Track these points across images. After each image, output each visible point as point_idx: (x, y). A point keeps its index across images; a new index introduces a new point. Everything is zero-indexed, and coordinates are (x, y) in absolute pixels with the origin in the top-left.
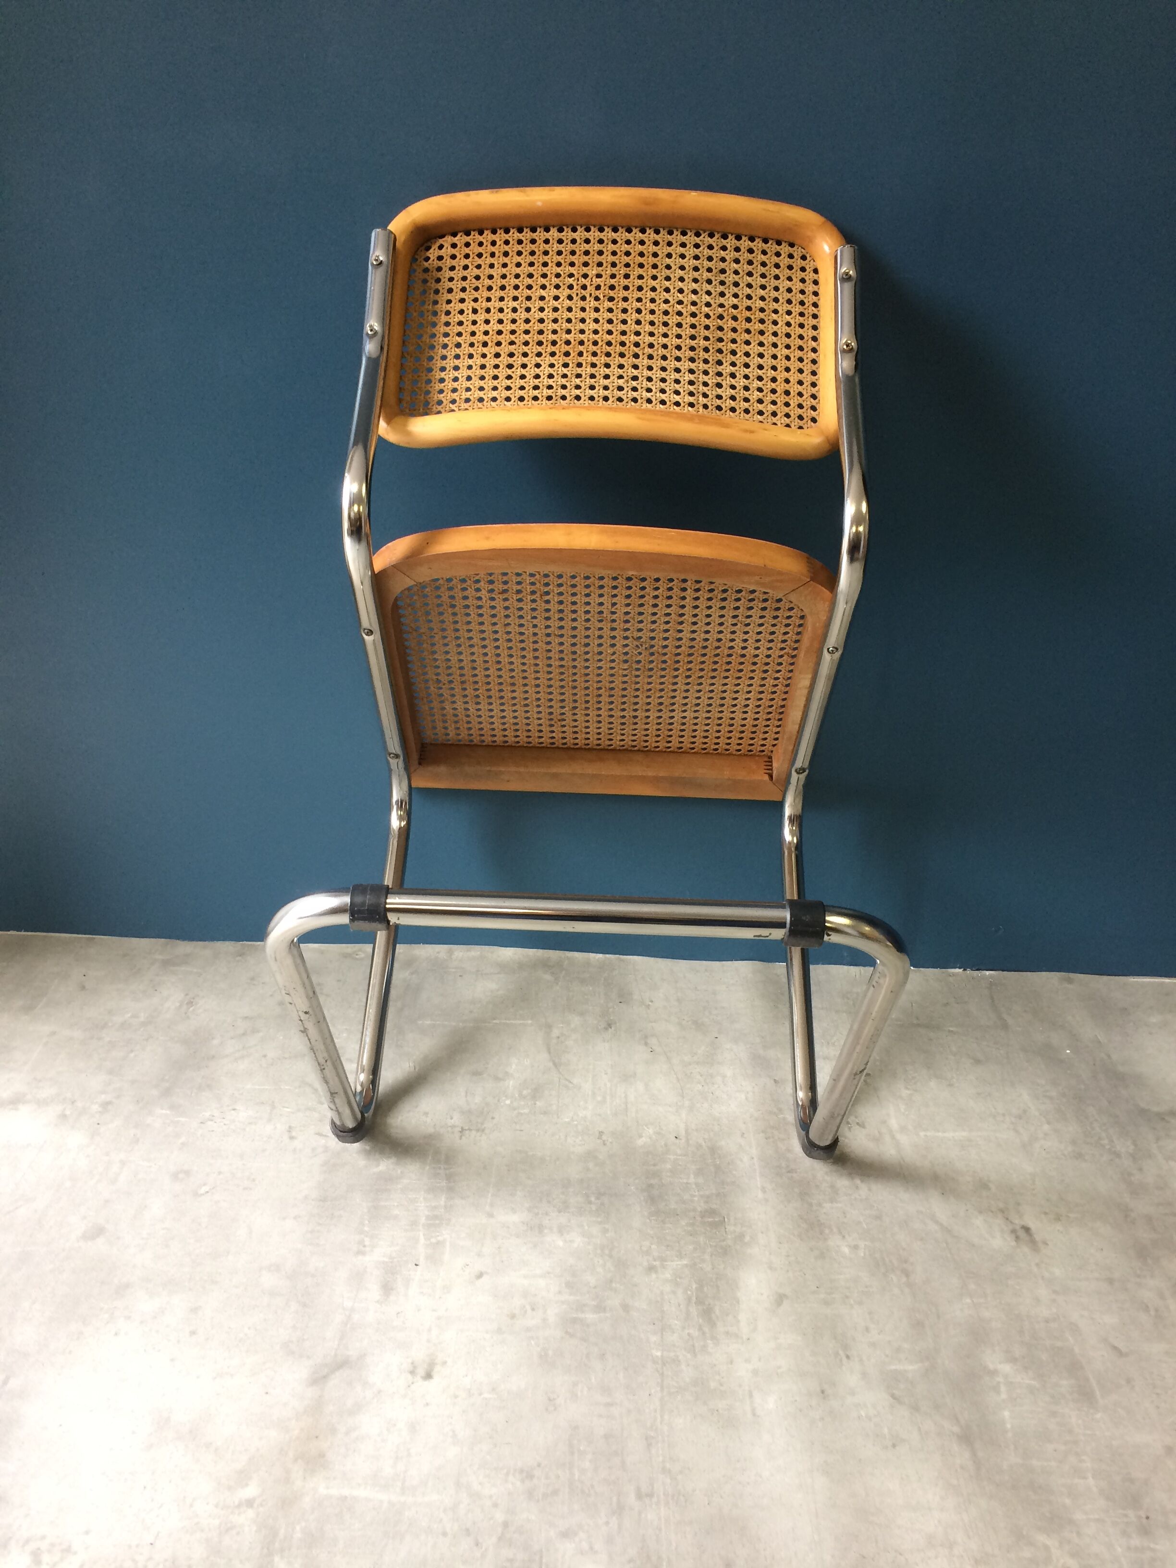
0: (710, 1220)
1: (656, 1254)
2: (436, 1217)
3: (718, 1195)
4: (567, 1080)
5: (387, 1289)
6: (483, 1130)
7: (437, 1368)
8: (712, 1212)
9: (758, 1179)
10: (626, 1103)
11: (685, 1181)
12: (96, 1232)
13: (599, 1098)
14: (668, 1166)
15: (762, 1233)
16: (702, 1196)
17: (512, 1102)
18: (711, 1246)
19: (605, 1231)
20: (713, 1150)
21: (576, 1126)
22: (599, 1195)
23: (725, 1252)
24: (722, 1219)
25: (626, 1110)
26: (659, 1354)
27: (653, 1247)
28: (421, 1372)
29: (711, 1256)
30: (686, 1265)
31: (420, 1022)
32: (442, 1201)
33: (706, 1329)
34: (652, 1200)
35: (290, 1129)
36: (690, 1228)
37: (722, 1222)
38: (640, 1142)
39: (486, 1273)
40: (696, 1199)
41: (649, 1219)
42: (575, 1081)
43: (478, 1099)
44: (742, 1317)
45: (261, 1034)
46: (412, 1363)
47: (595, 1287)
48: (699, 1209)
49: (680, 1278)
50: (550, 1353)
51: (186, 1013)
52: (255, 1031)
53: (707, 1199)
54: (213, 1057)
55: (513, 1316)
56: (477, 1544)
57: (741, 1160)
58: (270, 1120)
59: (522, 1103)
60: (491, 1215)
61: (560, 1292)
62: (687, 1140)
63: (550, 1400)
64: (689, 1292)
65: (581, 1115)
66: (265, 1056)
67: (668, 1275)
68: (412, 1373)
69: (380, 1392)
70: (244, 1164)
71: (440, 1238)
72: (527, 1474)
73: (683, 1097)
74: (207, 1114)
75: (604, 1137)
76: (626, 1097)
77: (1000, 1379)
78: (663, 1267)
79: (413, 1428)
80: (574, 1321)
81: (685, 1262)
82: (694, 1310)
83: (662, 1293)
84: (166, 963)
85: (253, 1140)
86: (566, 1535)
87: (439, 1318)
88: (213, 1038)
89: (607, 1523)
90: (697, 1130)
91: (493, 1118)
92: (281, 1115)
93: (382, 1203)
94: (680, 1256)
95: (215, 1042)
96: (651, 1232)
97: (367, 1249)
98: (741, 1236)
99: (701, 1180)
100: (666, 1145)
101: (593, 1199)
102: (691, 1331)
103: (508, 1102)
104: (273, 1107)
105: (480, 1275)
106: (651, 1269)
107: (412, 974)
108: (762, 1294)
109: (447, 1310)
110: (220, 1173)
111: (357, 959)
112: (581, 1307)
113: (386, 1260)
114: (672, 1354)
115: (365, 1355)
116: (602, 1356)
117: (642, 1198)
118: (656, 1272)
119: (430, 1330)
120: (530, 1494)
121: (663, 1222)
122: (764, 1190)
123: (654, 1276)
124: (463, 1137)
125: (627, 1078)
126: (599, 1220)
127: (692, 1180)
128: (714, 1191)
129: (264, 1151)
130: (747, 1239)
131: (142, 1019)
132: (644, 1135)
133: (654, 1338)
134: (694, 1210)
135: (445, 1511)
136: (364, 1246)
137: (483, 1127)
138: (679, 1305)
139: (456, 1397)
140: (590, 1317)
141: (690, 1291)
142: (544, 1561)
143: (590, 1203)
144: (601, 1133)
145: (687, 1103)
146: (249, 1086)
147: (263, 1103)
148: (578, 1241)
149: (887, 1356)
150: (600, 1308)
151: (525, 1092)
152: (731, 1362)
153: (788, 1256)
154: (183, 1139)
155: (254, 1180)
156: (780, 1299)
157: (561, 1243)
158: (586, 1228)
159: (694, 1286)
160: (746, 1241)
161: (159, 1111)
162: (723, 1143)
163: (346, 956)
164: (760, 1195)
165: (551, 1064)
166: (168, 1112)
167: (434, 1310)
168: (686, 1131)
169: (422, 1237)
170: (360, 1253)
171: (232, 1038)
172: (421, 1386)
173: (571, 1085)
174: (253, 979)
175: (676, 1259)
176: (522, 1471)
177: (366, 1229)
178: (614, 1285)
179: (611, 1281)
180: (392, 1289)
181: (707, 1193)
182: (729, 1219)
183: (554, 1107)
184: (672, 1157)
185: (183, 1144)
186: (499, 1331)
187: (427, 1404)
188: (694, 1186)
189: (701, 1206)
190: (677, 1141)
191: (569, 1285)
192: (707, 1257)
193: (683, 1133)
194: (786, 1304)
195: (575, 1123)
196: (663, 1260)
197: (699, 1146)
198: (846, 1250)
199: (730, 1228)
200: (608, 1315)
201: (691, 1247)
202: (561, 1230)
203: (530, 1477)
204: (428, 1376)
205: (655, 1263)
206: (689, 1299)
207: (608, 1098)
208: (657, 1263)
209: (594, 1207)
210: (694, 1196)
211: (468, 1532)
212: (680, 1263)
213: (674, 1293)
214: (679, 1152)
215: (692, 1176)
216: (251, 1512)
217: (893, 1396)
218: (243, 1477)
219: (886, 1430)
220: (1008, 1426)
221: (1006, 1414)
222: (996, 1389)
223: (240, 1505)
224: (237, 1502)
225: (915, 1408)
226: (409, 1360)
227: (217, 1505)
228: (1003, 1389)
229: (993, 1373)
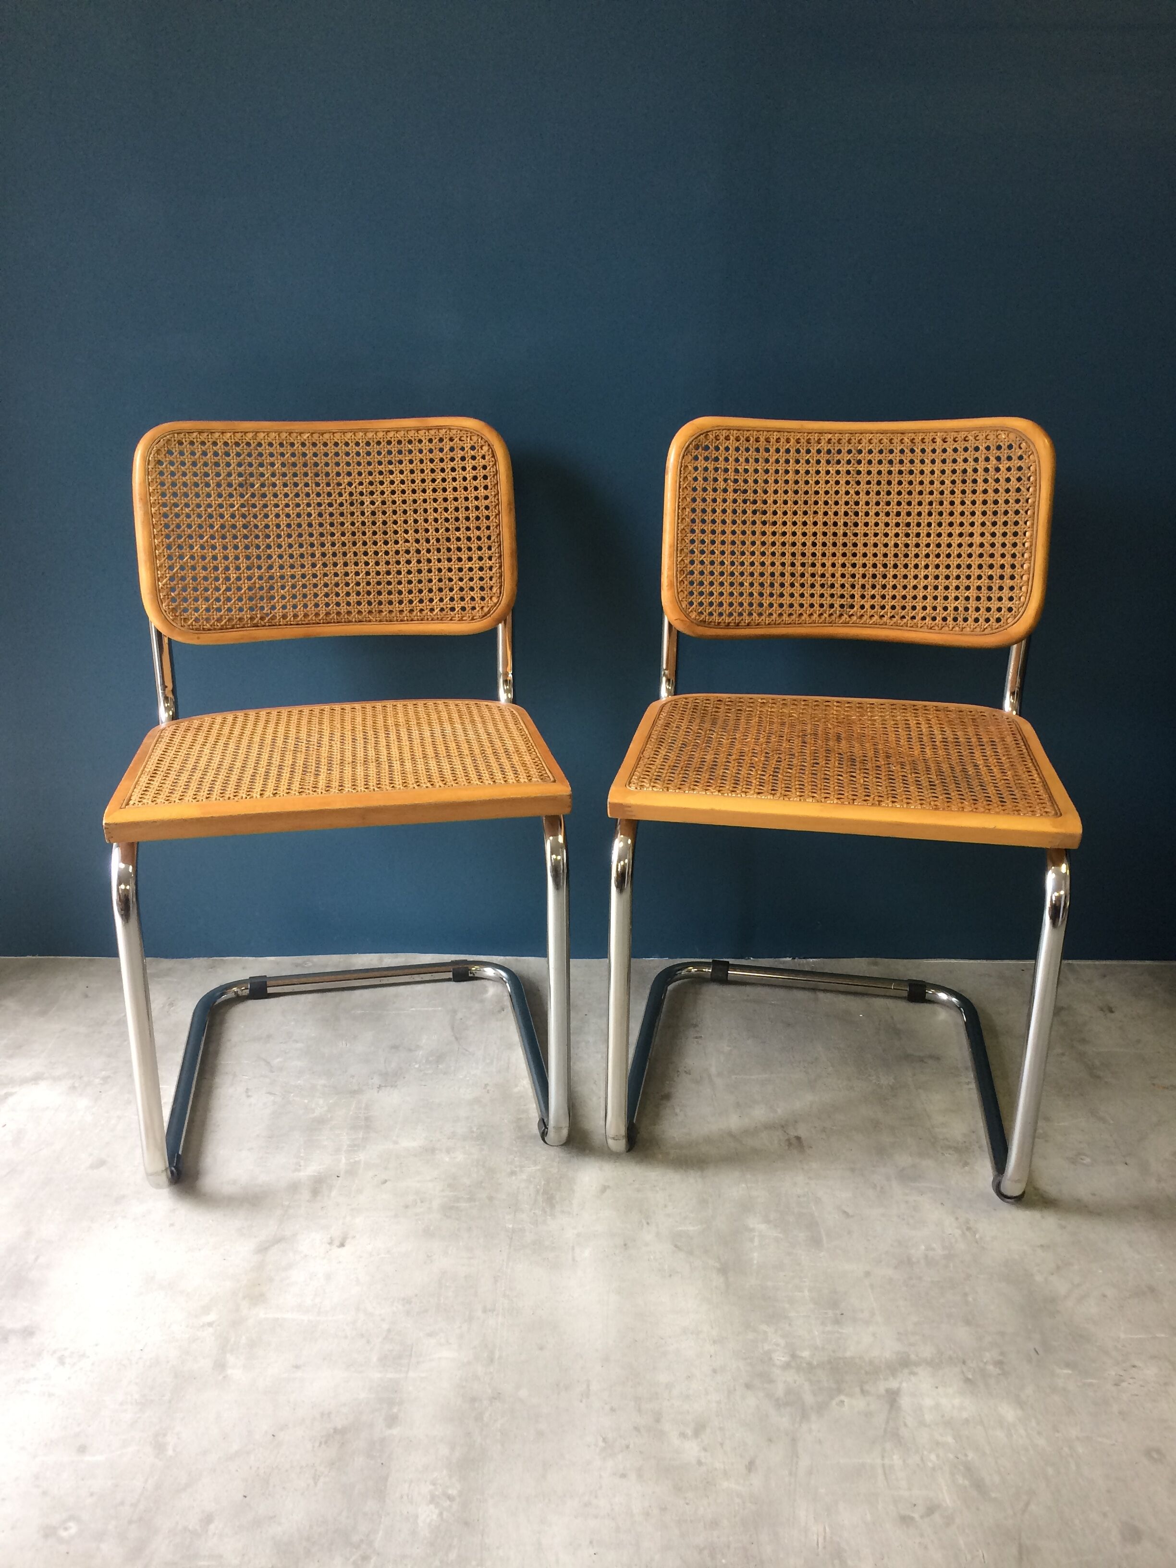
1: (517, 1164)
2: (355, 1145)
4: (464, 1049)
5: (315, 1193)
6: (396, 1086)
7: (348, 1240)
10: (508, 1064)
12: (102, 1163)
13: (486, 1063)
17: (420, 1066)
18: (559, 1157)
19: (482, 1150)
21: (468, 1081)
22: (479, 1126)
25: (508, 1068)
26: (511, 1226)
27: (516, 1159)
28: (337, 1243)
29: (557, 1161)
30: (539, 1170)
31: (353, 1012)
32: (361, 1135)
33: (548, 1210)
34: (518, 1127)
38: (516, 1090)
39: (389, 1180)
41: (514, 1139)
42: (471, 1050)
43: (394, 1065)
44: (575, 1200)
46: (331, 1238)
47: (469, 1186)
49: (533, 1178)
50: (432, 1228)
55: (407, 1207)
56: (368, 1342)
59: (428, 1066)
60: (396, 1143)
61: (443, 1191)
63: (428, 1256)
64: (538, 1187)
65: (471, 1074)
67: (524, 1177)
68: (331, 1243)
69: (306, 1256)
71: (357, 1159)
72: (407, 1301)
75: (488, 1088)
76: (509, 1059)
77: (756, 1234)
78: (522, 1171)
79: (328, 1277)
80: (451, 1208)
81: (537, 1166)
82: (540, 1198)
83: (518, 1188)
86: (430, 1335)
87: (352, 1210)
89: (460, 1327)
91: (404, 1078)
92: (241, 1082)
93: (315, 1138)
94: (535, 1164)
96: (514, 1148)
97: (304, 1169)
102: (537, 1211)
103: (417, 1066)
104: (236, 1076)
105: (385, 1182)
106: (513, 1173)
108: (592, 1186)
109: (358, 1204)
112: (457, 1199)
113: (317, 1175)
114: (520, 1226)
115: (296, 1234)
116: (470, 1229)
118: (516, 1175)
119: (345, 1217)
120: (408, 1313)
121: (524, 1141)
123: (514, 1178)
124: (380, 1092)
125: (511, 1046)
126: (478, 1143)
132: (516, 1085)
133: (508, 1217)
135: (347, 1324)
138: (530, 1195)
139: (361, 1257)
140: (463, 1205)
141: (540, 1186)
142: (414, 1350)
144: (486, 1085)
148: (460, 1157)
149: (677, 1222)
150: (471, 1199)
151: (431, 1059)
152: (563, 1229)
156: (604, 1189)
157: (447, 1159)
158: (468, 1148)
159: (543, 1183)
165: (453, 1038)
167: (348, 1205)
169: (343, 1158)
170: (298, 1170)
172: (336, 1251)
173: (467, 1053)
175: (532, 1166)
176: (404, 1299)
177: (302, 1155)
178: (483, 1184)
179: (482, 1182)
180: (319, 1193)
183: (453, 1068)
186: (396, 1216)
187: (340, 1262)
191: (449, 1185)
192: (555, 1164)
194: (608, 1191)
195: (468, 1079)
196: (521, 1167)
200: (477, 1203)
201: (544, 1158)
202: (448, 1151)
203: (409, 1302)
204: (342, 1245)
205: (514, 1168)
206: (538, 1191)
207: (495, 1060)
208: (518, 1169)
209: (475, 1135)
211: (362, 1336)
212: (535, 1168)
213: (527, 1187)
216: (211, 1330)
217: (676, 1246)
218: (206, 1310)
219: (666, 1267)
220: (755, 1262)
221: (756, 1255)
222: (752, 1240)
223: (203, 1326)
224: (201, 1324)
225: (690, 1253)
226: (329, 1236)
227: (187, 1326)
228: (756, 1240)
229: (752, 1230)
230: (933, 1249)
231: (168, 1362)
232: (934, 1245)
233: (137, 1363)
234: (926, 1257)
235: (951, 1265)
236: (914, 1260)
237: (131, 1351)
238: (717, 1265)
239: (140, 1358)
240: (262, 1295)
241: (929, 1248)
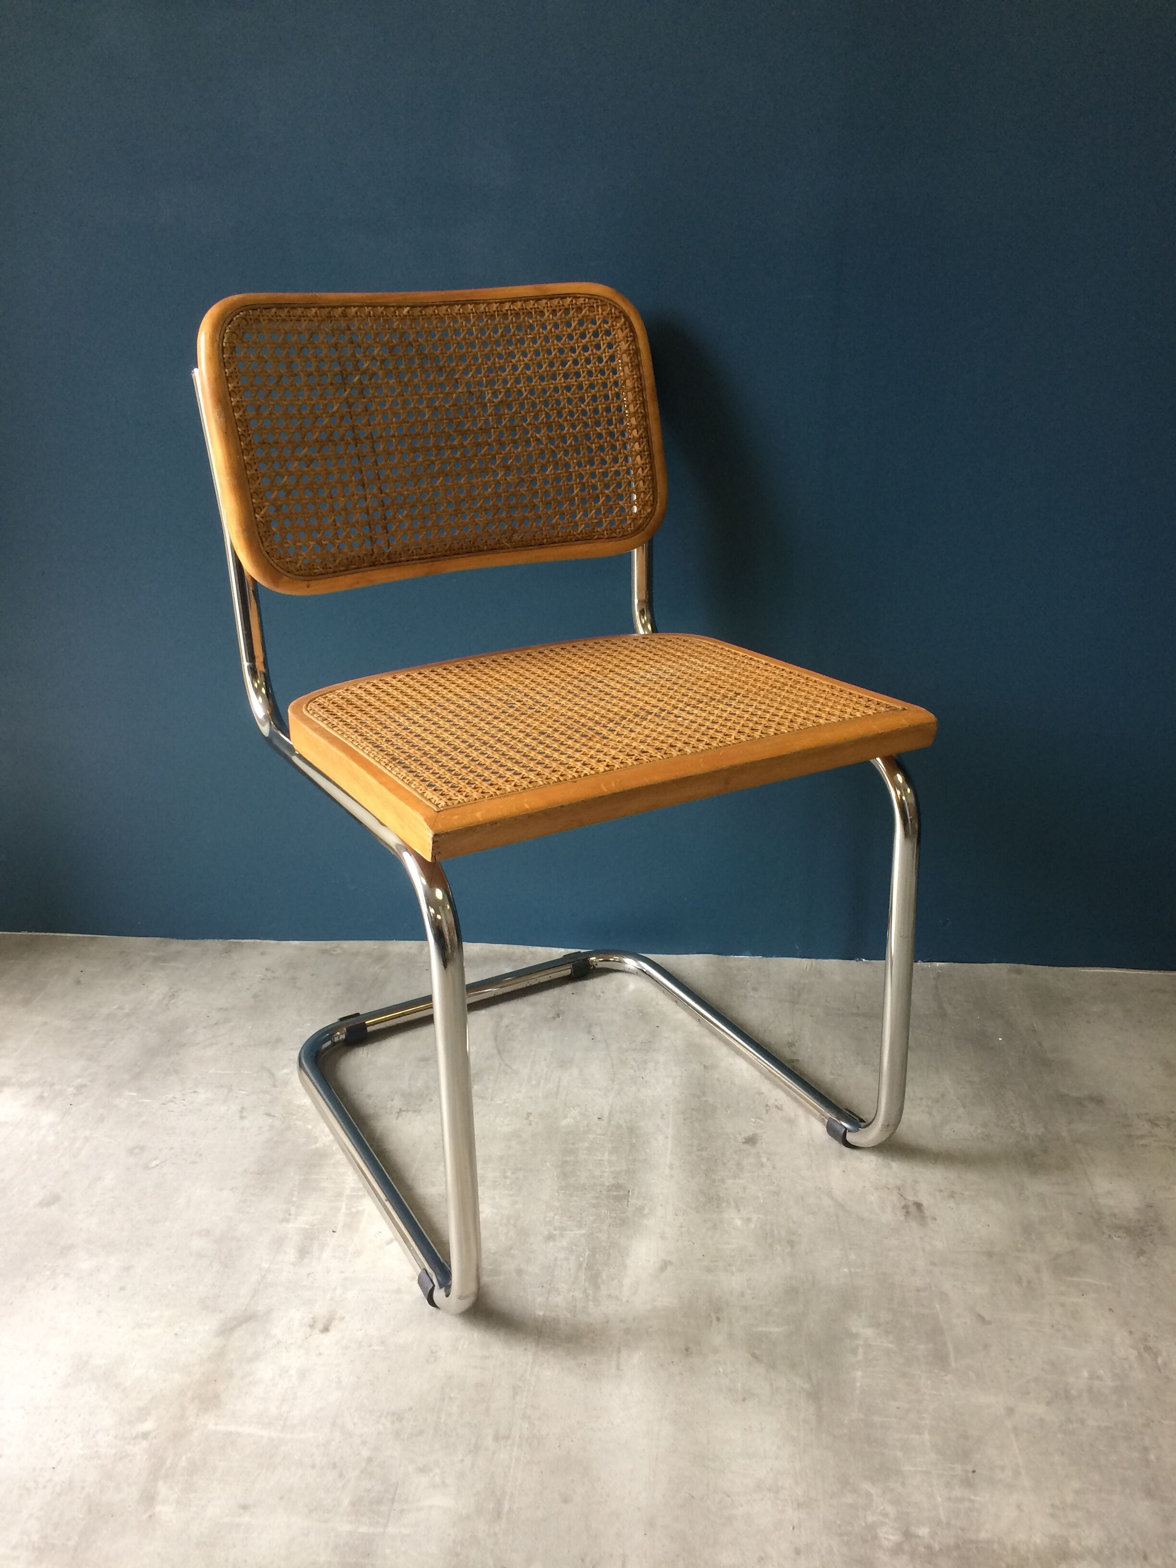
0: (615, 1193)
1: (557, 1224)
3: (628, 1171)
4: (507, 1065)
5: (303, 1252)
6: (418, 1112)
7: (335, 1323)
8: (618, 1187)
9: (668, 1156)
10: (558, 1087)
11: (599, 1158)
12: (52, 1200)
13: (534, 1083)
14: (586, 1144)
15: (661, 1205)
16: (611, 1172)
18: (611, 1217)
19: (515, 1203)
20: (631, 1130)
21: (508, 1107)
22: (516, 1170)
23: (624, 1222)
24: (626, 1193)
25: (557, 1093)
26: (541, 1313)
27: (556, 1217)
28: (320, 1326)
29: (609, 1226)
30: (584, 1235)
33: (591, 1292)
34: (564, 1175)
35: (243, 1109)
36: (594, 1201)
37: (626, 1197)
38: (564, 1122)
40: (606, 1174)
41: (558, 1192)
42: (514, 1067)
43: (420, 1084)
44: (627, 1282)
45: (232, 1024)
46: (313, 1318)
47: (498, 1253)
48: (607, 1184)
49: (576, 1246)
51: (167, 1005)
52: (227, 1020)
53: (616, 1175)
54: (185, 1045)
56: (341, 1476)
57: (656, 1139)
58: (225, 1102)
62: (609, 1122)
63: (432, 1352)
64: (581, 1259)
65: (514, 1097)
66: (232, 1044)
67: (565, 1243)
68: (312, 1326)
69: (279, 1342)
70: (195, 1141)
71: (359, 1208)
72: (398, 1417)
73: (613, 1081)
74: (170, 1096)
75: (531, 1118)
76: (559, 1082)
77: (861, 1342)
78: (562, 1236)
79: (303, 1374)
81: (583, 1232)
82: (582, 1275)
83: (556, 1259)
84: (157, 960)
85: (207, 1120)
86: (422, 1470)
87: (345, 1279)
88: (187, 1028)
89: (462, 1461)
90: (620, 1112)
91: (429, 1098)
92: (236, 1097)
93: (313, 1177)
94: (580, 1225)
95: (190, 1031)
96: (558, 1204)
97: (292, 1217)
98: (640, 1209)
99: (614, 1158)
100: (588, 1125)
101: (509, 1174)
102: (576, 1294)
104: (230, 1090)
106: (551, 1238)
107: (383, 968)
108: (649, 1261)
109: (354, 1272)
110: (172, 1148)
111: (333, 955)
113: (307, 1227)
114: (554, 1314)
115: (272, 1310)
117: (555, 1174)
118: (554, 1240)
119: (335, 1289)
120: (397, 1435)
121: (571, 1196)
122: (671, 1167)
123: (552, 1244)
124: (400, 1118)
125: (564, 1064)
126: (511, 1193)
127: (606, 1157)
128: (624, 1168)
129: (215, 1129)
130: (646, 1211)
131: (127, 1011)
132: (569, 1116)
133: (540, 1300)
134: (602, 1185)
135: (317, 1446)
136: (290, 1215)
137: (420, 1108)
138: (570, 1270)
139: (347, 1348)
141: (583, 1257)
143: (506, 1177)
144: (529, 1114)
145: (616, 1087)
146: (212, 1071)
147: (222, 1086)
148: (488, 1212)
149: (756, 1319)
152: (607, 1322)
153: (681, 1227)
154: (144, 1119)
155: (201, 1155)
156: (665, 1265)
158: (497, 1200)
159: (587, 1253)
160: (645, 1213)
161: (127, 1093)
162: (642, 1124)
163: (324, 952)
164: (667, 1171)
165: (495, 1051)
166: (135, 1094)
167: (342, 1272)
168: (610, 1113)
169: (344, 1207)
170: (286, 1220)
171: (205, 1028)
172: (317, 1338)
173: (510, 1070)
174: (233, 973)
175: (575, 1228)
176: (394, 1414)
177: (294, 1199)
178: (512, 1251)
179: (510, 1248)
180: (308, 1252)
181: (618, 1169)
182: (633, 1193)
183: (490, 1091)
184: (591, 1137)
185: (143, 1122)
187: (320, 1354)
188: (606, 1163)
189: (608, 1181)
190: (600, 1122)
192: (605, 1227)
193: (606, 1114)
194: (670, 1269)
195: (507, 1105)
196: (563, 1229)
197: (619, 1127)
198: (738, 1222)
199: (632, 1201)
201: (592, 1218)
203: (401, 1419)
204: (326, 1329)
205: (555, 1232)
206: (580, 1265)
207: (543, 1082)
208: (557, 1233)
209: (510, 1182)
210: (604, 1172)
211: (334, 1466)
212: (579, 1232)
213: (567, 1259)
214: (599, 1131)
215: (607, 1154)
216: (145, 1444)
217: (754, 1356)
218: (143, 1414)
219: (739, 1386)
220: (858, 1384)
221: (859, 1374)
222: (854, 1351)
223: (136, 1437)
224: (134, 1435)
225: (772, 1366)
226: (311, 1316)
227: (116, 1437)
228: (861, 1351)
229: (855, 1336)
230: (1099, 1378)
231: (83, 1488)
232: (1101, 1372)
233: (44, 1487)
234: (1090, 1390)
235: (1125, 1403)
236: (1073, 1392)
237: (41, 1469)
238: (807, 1386)
239: (50, 1480)
240: (216, 1396)
241: (1093, 1376)
